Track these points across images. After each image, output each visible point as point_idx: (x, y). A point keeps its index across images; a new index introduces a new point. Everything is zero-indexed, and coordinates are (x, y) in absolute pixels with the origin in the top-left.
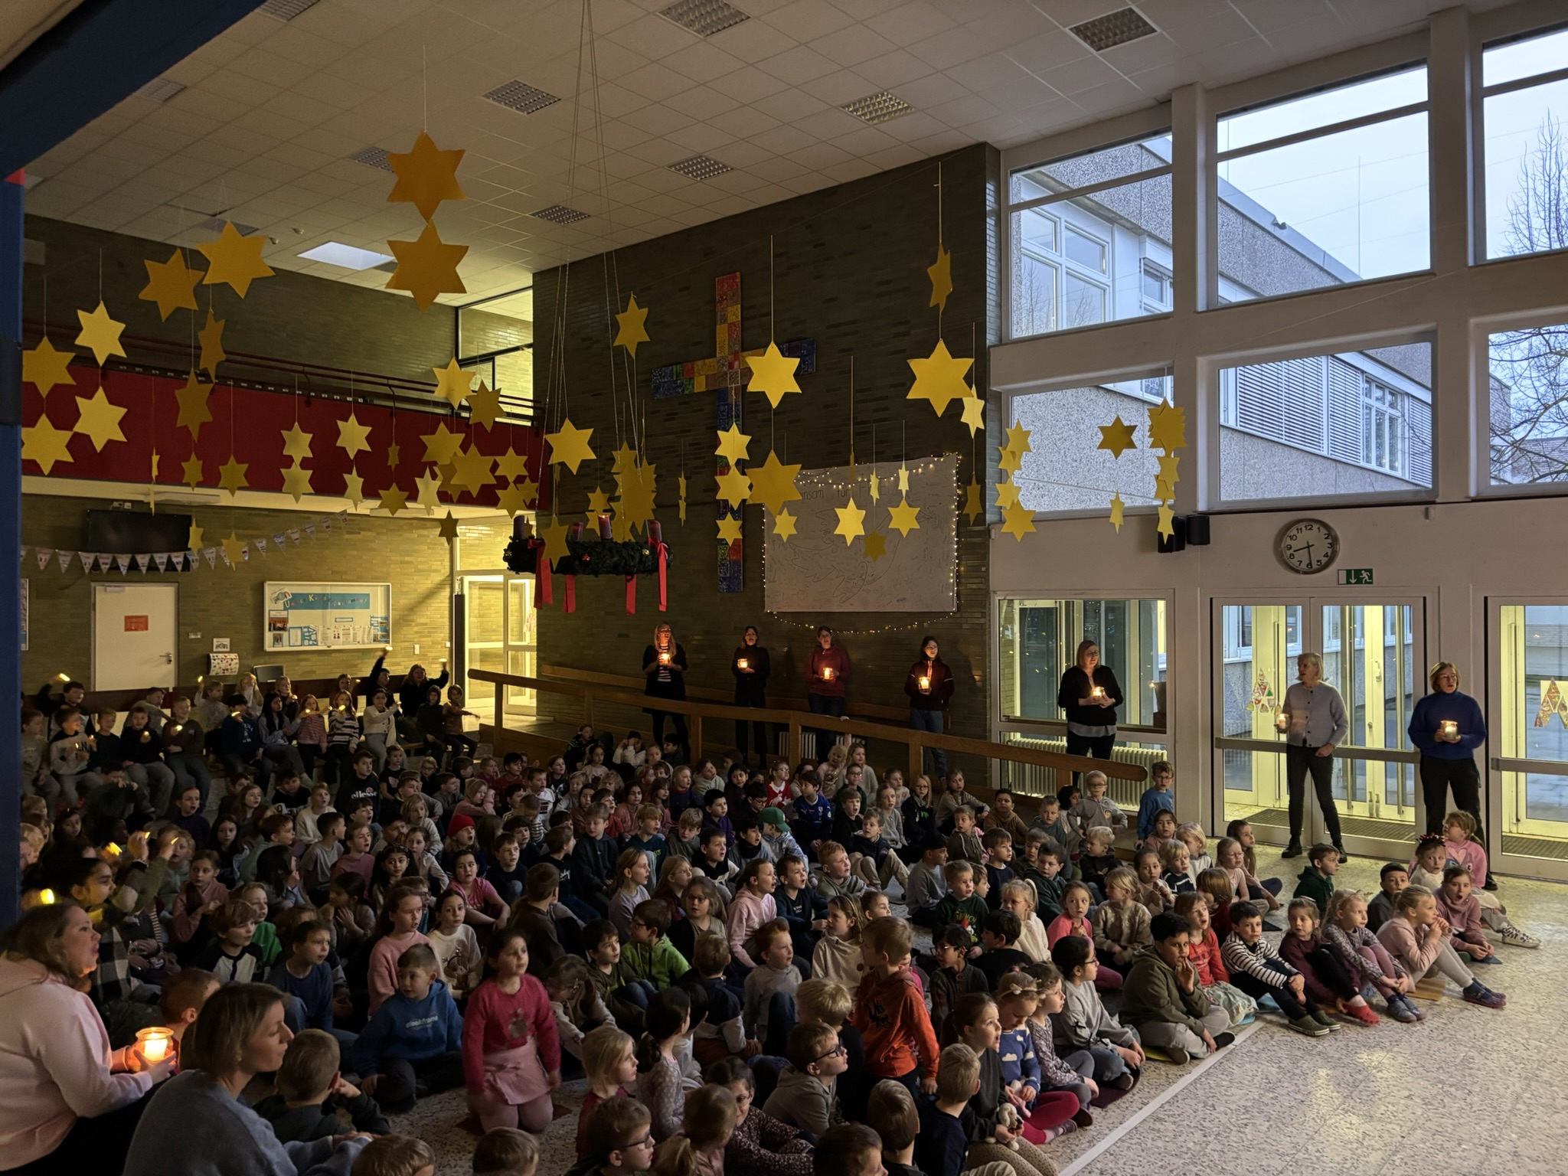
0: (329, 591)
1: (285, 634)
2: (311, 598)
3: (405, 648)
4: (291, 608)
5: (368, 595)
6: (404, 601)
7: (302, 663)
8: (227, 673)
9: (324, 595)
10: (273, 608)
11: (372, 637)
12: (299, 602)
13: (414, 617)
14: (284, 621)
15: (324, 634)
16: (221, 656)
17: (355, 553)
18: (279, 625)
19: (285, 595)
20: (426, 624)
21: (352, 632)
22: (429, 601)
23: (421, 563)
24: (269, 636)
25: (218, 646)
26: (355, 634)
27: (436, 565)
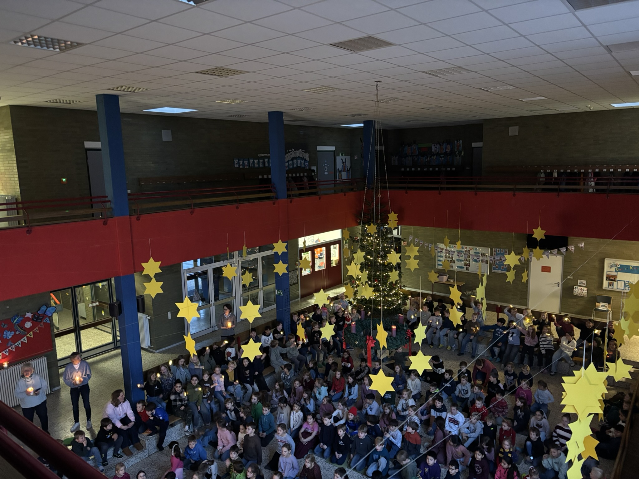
1: (615, 283)
2: (631, 268)
4: (619, 271)
8: (580, 295)
10: (608, 269)
12: (624, 269)
14: (615, 277)
16: (579, 287)
18: (611, 278)
19: (616, 265)
24: (605, 284)
25: (580, 283)
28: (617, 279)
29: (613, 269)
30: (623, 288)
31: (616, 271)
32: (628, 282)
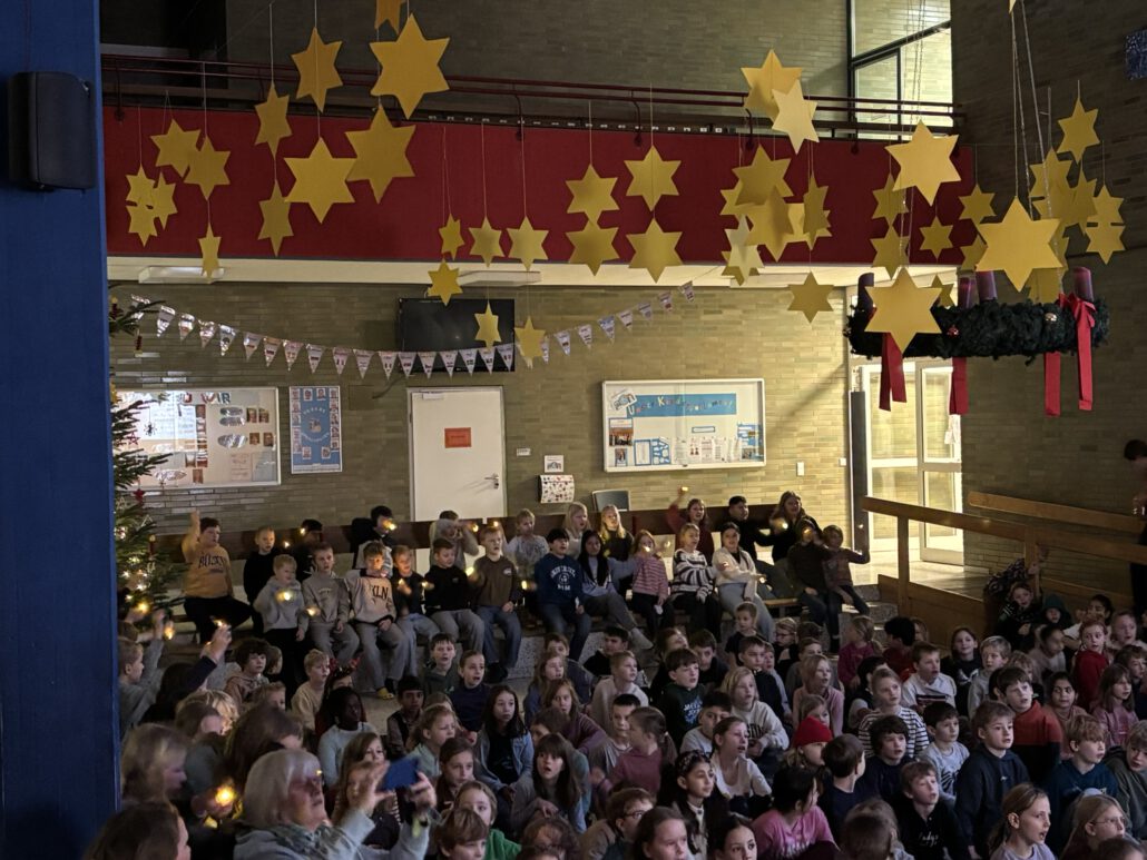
0: (683, 391)
1: (629, 449)
2: (660, 401)
3: (785, 467)
4: (636, 415)
5: (733, 396)
6: (782, 403)
7: (652, 488)
8: (561, 501)
9: (677, 397)
10: (614, 416)
11: (740, 452)
12: (646, 407)
13: (797, 425)
14: (628, 432)
15: (678, 448)
16: (553, 477)
17: (715, 339)
18: (622, 438)
19: (628, 398)
20: (812, 434)
21: (714, 446)
22: (816, 402)
23: (802, 348)
24: (610, 452)
25: (550, 466)
26: (718, 449)
27: (825, 351)
28: (634, 438)
29: (623, 411)
30: (648, 462)
31: (629, 417)
32: (658, 441)
